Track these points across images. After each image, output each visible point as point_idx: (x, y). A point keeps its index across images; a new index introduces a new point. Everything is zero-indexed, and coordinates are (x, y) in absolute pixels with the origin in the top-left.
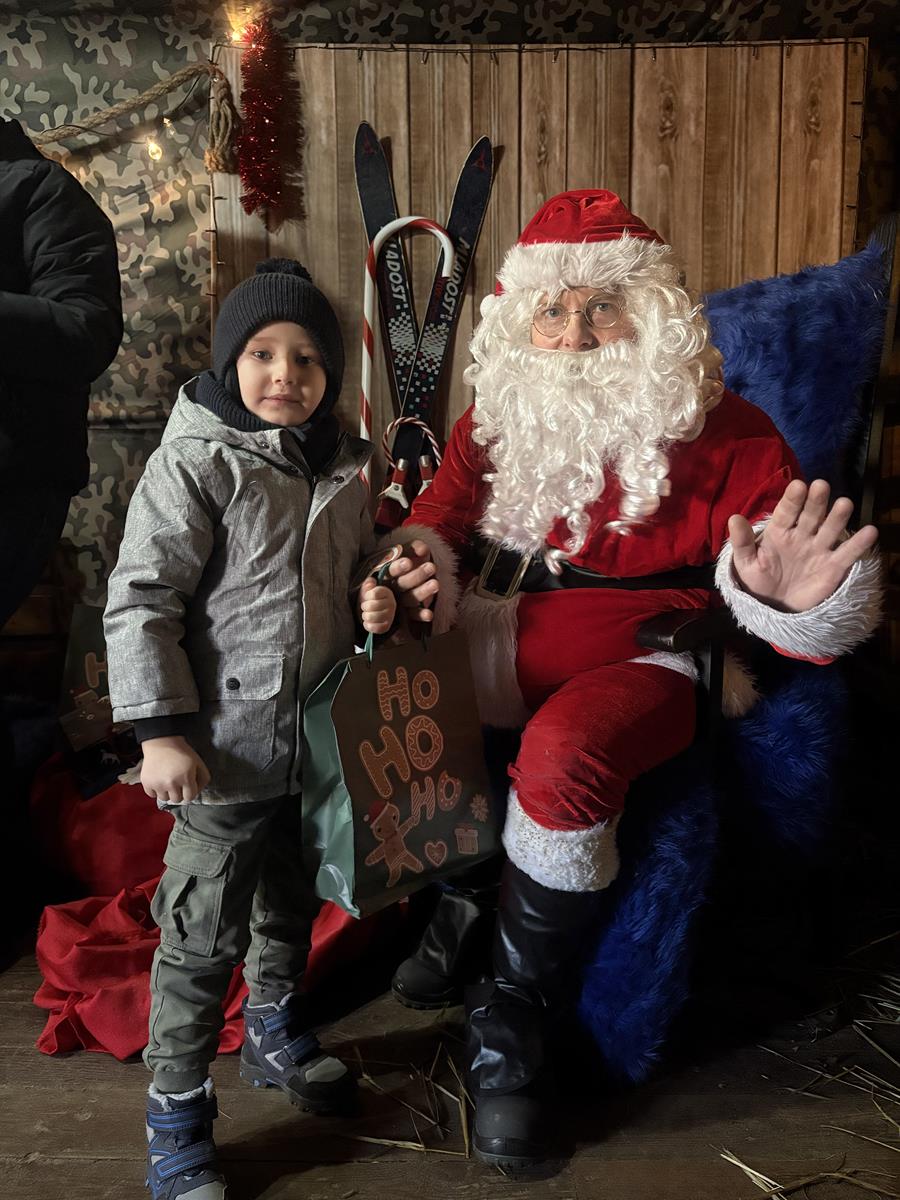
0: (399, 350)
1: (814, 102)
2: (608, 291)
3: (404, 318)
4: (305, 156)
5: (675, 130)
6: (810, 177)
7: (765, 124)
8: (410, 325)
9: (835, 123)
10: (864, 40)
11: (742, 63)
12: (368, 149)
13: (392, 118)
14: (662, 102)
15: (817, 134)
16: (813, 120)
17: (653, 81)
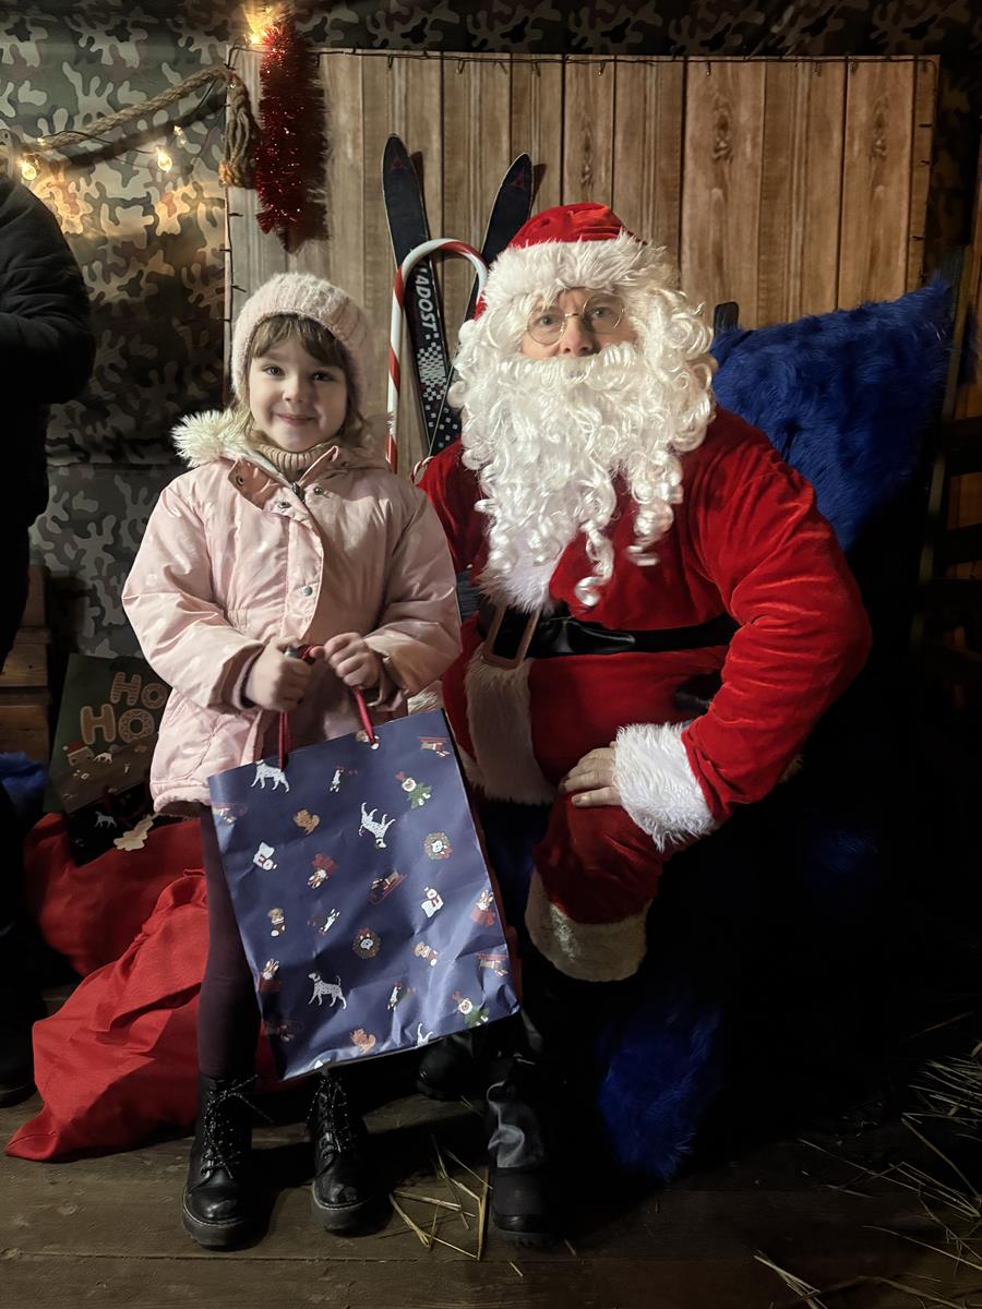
0: (428, 383)
1: (880, 124)
2: (605, 292)
3: (434, 349)
4: (328, 170)
5: (729, 152)
6: (875, 205)
7: (827, 147)
8: (440, 356)
9: (902, 148)
10: (935, 58)
11: (803, 79)
12: (397, 165)
13: (424, 133)
14: (716, 122)
15: (883, 158)
16: (879, 143)
17: (706, 98)
